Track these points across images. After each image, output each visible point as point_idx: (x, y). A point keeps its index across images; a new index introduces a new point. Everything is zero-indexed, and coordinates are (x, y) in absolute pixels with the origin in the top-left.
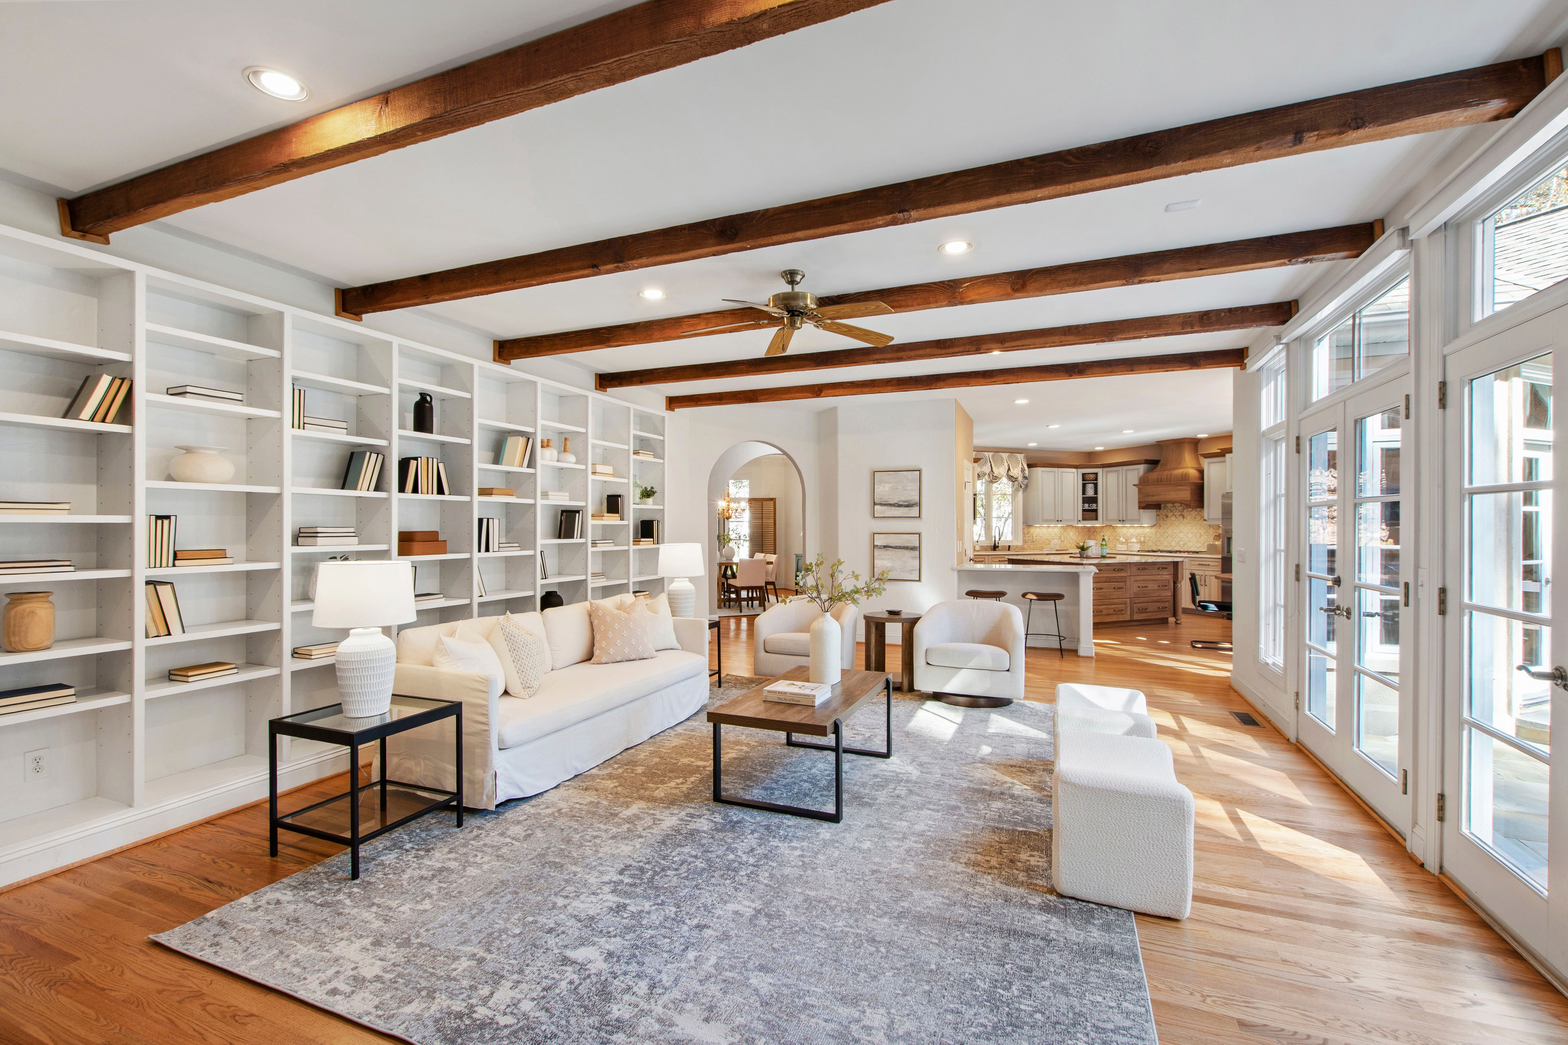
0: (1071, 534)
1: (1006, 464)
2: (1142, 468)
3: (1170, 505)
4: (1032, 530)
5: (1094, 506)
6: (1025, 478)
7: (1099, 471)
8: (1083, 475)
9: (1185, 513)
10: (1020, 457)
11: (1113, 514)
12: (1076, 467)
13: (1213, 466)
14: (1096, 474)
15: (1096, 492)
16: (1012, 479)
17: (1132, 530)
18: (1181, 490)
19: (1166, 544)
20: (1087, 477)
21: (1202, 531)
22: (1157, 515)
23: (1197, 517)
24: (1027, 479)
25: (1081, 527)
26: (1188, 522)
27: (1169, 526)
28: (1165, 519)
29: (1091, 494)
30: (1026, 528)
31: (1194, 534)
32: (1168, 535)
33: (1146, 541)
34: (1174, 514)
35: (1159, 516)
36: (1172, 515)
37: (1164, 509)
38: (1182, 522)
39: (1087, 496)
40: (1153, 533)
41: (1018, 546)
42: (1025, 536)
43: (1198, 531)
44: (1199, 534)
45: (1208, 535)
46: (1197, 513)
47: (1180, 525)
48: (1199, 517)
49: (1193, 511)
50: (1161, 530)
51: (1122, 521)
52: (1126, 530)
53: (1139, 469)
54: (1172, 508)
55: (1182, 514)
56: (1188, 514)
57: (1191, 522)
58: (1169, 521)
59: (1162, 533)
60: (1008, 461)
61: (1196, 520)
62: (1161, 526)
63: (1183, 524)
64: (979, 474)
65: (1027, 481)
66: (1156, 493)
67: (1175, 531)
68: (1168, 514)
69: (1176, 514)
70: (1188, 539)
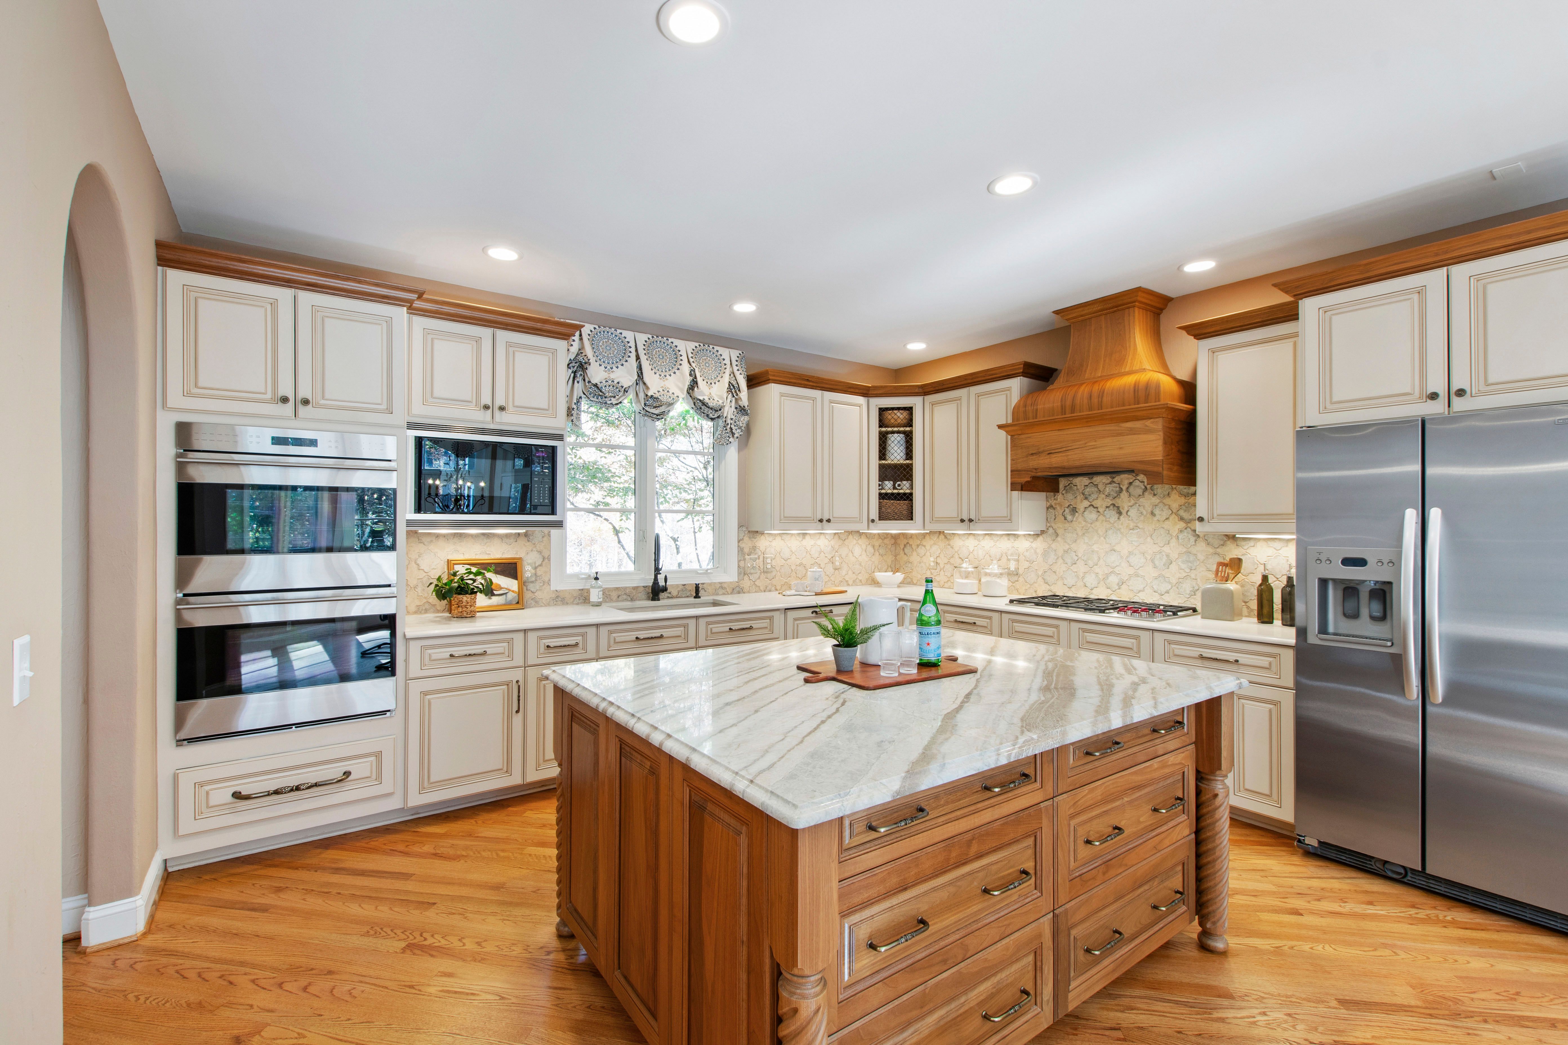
0: (857, 551)
1: (686, 368)
2: (1016, 386)
3: (1081, 482)
4: (763, 543)
5: (904, 487)
6: (742, 410)
7: (914, 401)
8: (882, 411)
9: (1124, 501)
10: (728, 354)
11: (946, 507)
12: (866, 392)
13: (1224, 358)
14: (910, 410)
15: (909, 454)
16: (702, 407)
17: (987, 543)
18: (1132, 432)
19: (1070, 581)
20: (889, 416)
21: (1174, 550)
22: (1048, 508)
23: (1157, 512)
24: (747, 414)
25: (879, 534)
26: (1132, 525)
27: (1080, 533)
28: (1069, 517)
29: (898, 457)
30: (746, 539)
31: (1149, 557)
32: (1076, 558)
33: (1020, 572)
34: (1093, 503)
35: (1054, 509)
36: (1087, 506)
37: (1066, 493)
38: (1115, 525)
39: (889, 462)
40: (1038, 551)
41: (725, 585)
42: (745, 560)
43: (1160, 548)
44: (1165, 559)
45: (1190, 562)
46: (1158, 501)
47: (1110, 532)
48: (1162, 510)
49: (1146, 494)
50: (1059, 546)
51: (971, 520)
52: (976, 542)
53: (1009, 389)
54: (1088, 490)
55: (1114, 505)
56: (1133, 502)
57: (1140, 525)
58: (1079, 522)
59: (1060, 553)
60: (691, 360)
61: (1155, 519)
62: (1057, 535)
63: (1119, 529)
64: (600, 385)
65: (746, 418)
66: (1059, 446)
67: (1095, 547)
68: (1076, 504)
69: (1097, 503)
70: (1131, 571)
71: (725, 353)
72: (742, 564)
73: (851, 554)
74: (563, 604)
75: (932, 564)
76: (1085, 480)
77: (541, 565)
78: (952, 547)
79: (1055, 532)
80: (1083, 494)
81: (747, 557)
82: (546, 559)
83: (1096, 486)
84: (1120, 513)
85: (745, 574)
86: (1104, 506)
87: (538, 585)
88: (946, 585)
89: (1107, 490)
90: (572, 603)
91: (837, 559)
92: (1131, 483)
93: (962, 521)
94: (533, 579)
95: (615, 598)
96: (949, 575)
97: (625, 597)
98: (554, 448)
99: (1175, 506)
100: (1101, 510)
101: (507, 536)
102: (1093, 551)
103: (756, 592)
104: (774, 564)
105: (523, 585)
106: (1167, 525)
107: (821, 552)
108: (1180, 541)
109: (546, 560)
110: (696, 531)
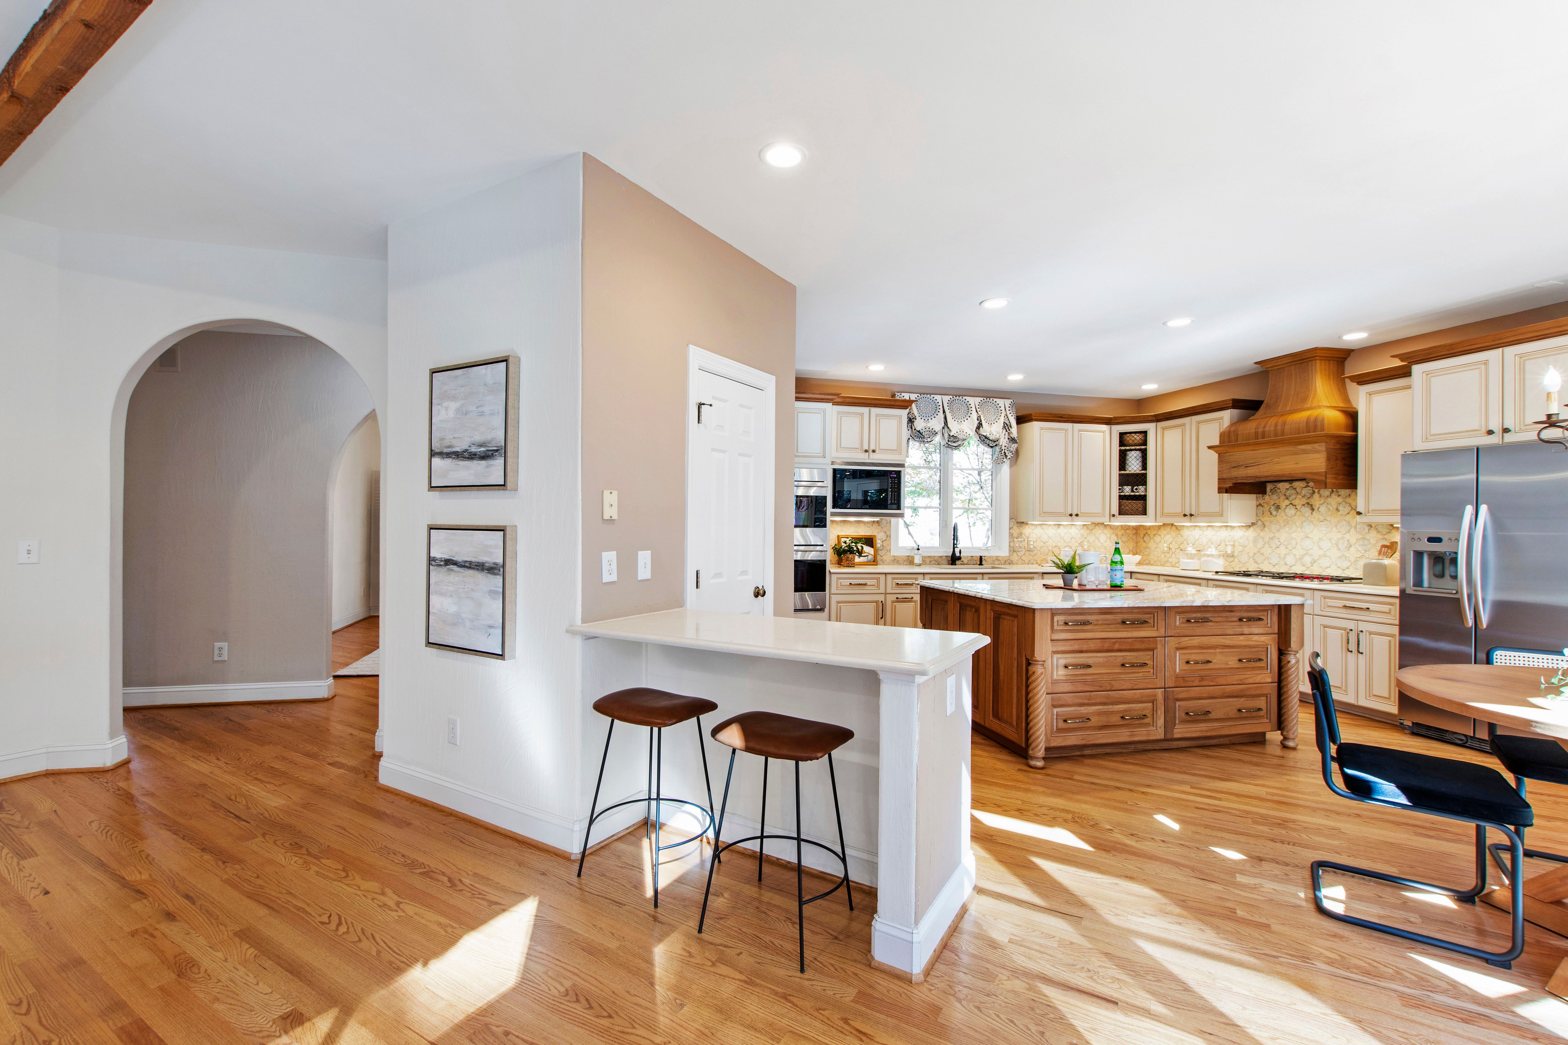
0: (1103, 538)
1: (974, 416)
2: (1227, 417)
3: (1283, 486)
4: (1027, 530)
5: (1141, 490)
6: (1013, 440)
7: (1150, 427)
8: (1122, 435)
9: (1316, 500)
10: (1004, 403)
11: (1173, 504)
12: (1108, 422)
13: (1377, 399)
14: (1145, 433)
15: (1144, 466)
16: (984, 440)
17: (1210, 533)
18: (1305, 452)
19: (1274, 560)
20: (1128, 438)
21: (1353, 537)
22: (1257, 506)
23: (1340, 508)
24: (1016, 443)
25: (1121, 526)
26: (1322, 518)
27: (1282, 525)
28: (1274, 513)
29: (1135, 469)
30: (1015, 527)
31: (1334, 542)
32: (1279, 543)
33: (1236, 554)
34: (1292, 502)
35: (1262, 506)
36: (1288, 504)
37: (1272, 494)
38: (1309, 518)
39: (1127, 472)
40: (1249, 538)
41: (999, 558)
42: (1014, 541)
43: (1342, 536)
44: (1346, 543)
45: (1365, 545)
46: (1342, 500)
47: (1305, 524)
49: (1333, 495)
50: (1266, 534)
51: (1191, 515)
52: (1200, 532)
53: (1222, 418)
54: (1289, 492)
55: (1308, 503)
56: (1323, 501)
57: (1328, 518)
58: (1281, 517)
59: (1267, 539)
60: (978, 410)
61: (1339, 513)
62: (1265, 526)
63: (1312, 522)
64: (921, 431)
65: (1016, 445)
66: (1253, 461)
67: (1294, 535)
68: (1279, 502)
69: (1296, 502)
70: (1321, 553)
71: (1001, 402)
72: (1012, 544)
73: (1097, 541)
74: (898, 564)
75: (1166, 549)
76: (1287, 485)
77: (886, 540)
78: (1181, 536)
79: (1263, 524)
80: (1285, 495)
82: (889, 536)
83: (1295, 489)
84: (1313, 510)
85: (1014, 553)
86: (1301, 504)
87: (884, 552)
88: (1177, 565)
89: (1303, 493)
90: (903, 564)
91: (1086, 543)
93: (1185, 515)
94: (882, 548)
95: (928, 562)
96: (1179, 557)
97: (934, 561)
98: (900, 472)
100: (1298, 507)
101: (868, 522)
102: (1292, 538)
103: (1022, 564)
104: (1035, 545)
105: (876, 552)
106: (1348, 518)
107: (1072, 538)
108: (1358, 530)
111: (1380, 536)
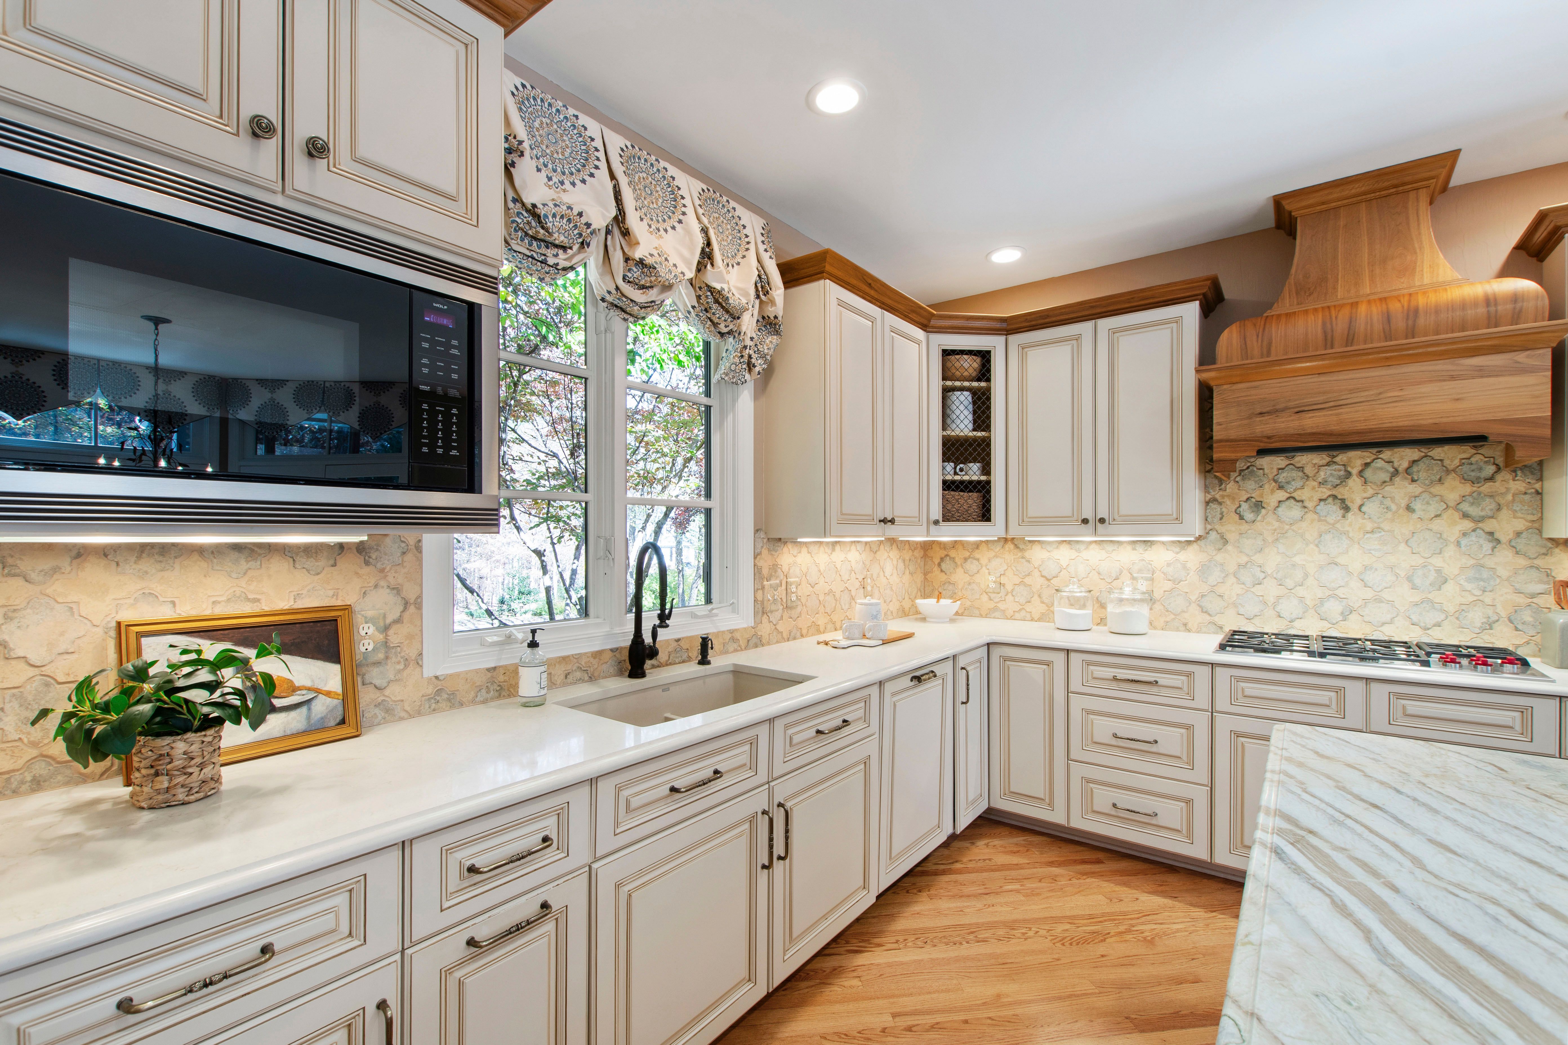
0: (889, 568)
1: (693, 222)
2: (1191, 316)
4: (786, 559)
5: (980, 472)
6: (769, 324)
7: (993, 343)
9: (1354, 490)
10: (751, 219)
12: (931, 323)
14: (986, 355)
15: (984, 423)
20: (957, 363)
22: (1207, 503)
23: (1417, 505)
24: (777, 333)
26: (1369, 526)
27: (1270, 539)
28: (1249, 516)
29: (962, 428)
30: (765, 552)
31: (1401, 573)
32: (1262, 576)
33: (1157, 595)
34: (1294, 495)
35: (1220, 504)
36: (1284, 498)
37: (1243, 480)
38: (1338, 526)
39: (955, 433)
40: (1189, 565)
41: (738, 637)
42: (763, 588)
43: (1423, 560)
44: (1432, 576)
45: (1482, 580)
46: (1420, 490)
47: (1327, 537)
48: (1428, 503)
49: (1397, 480)
50: (1230, 558)
51: (1102, 521)
52: (1073, 554)
53: (1178, 320)
54: (1285, 475)
55: (1335, 497)
56: (1370, 492)
57: (1386, 526)
58: (1267, 523)
59: (1232, 567)
60: (700, 211)
61: (1415, 516)
62: (1226, 542)
63: (1346, 533)
64: (542, 211)
65: (774, 339)
66: (1321, 398)
67: (1298, 559)
68: (1261, 495)
69: (1302, 494)
70: (1369, 594)
71: (745, 213)
72: (760, 595)
73: (881, 574)
74: (452, 706)
75: (992, 585)
76: (1279, 461)
77: (398, 621)
78: (1028, 561)
79: (1222, 537)
80: (1275, 481)
81: (765, 583)
82: (412, 605)
83: (1301, 469)
84: (1347, 509)
85: (763, 613)
86: (1316, 498)
87: (390, 669)
88: (1017, 615)
89: (1322, 475)
90: (473, 702)
91: (869, 581)
92: (1367, 465)
93: (1085, 521)
94: (381, 656)
96: (1023, 601)
97: (578, 674)
98: (473, 310)
99: (1452, 497)
100: (1309, 504)
102: (1294, 565)
103: (777, 642)
104: (799, 592)
105: (354, 672)
106: (1437, 525)
107: (852, 570)
108: (1463, 548)
109: (412, 609)
110: (555, 541)
111: (1522, 562)
